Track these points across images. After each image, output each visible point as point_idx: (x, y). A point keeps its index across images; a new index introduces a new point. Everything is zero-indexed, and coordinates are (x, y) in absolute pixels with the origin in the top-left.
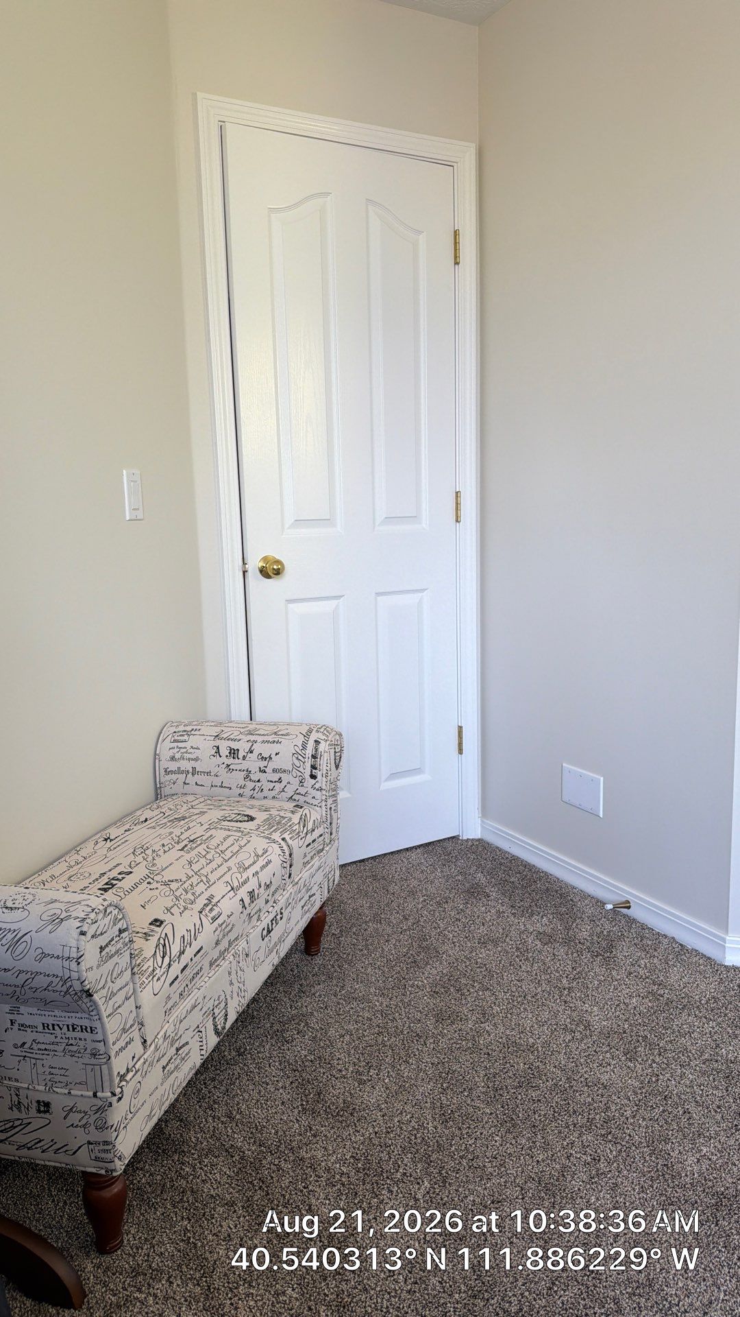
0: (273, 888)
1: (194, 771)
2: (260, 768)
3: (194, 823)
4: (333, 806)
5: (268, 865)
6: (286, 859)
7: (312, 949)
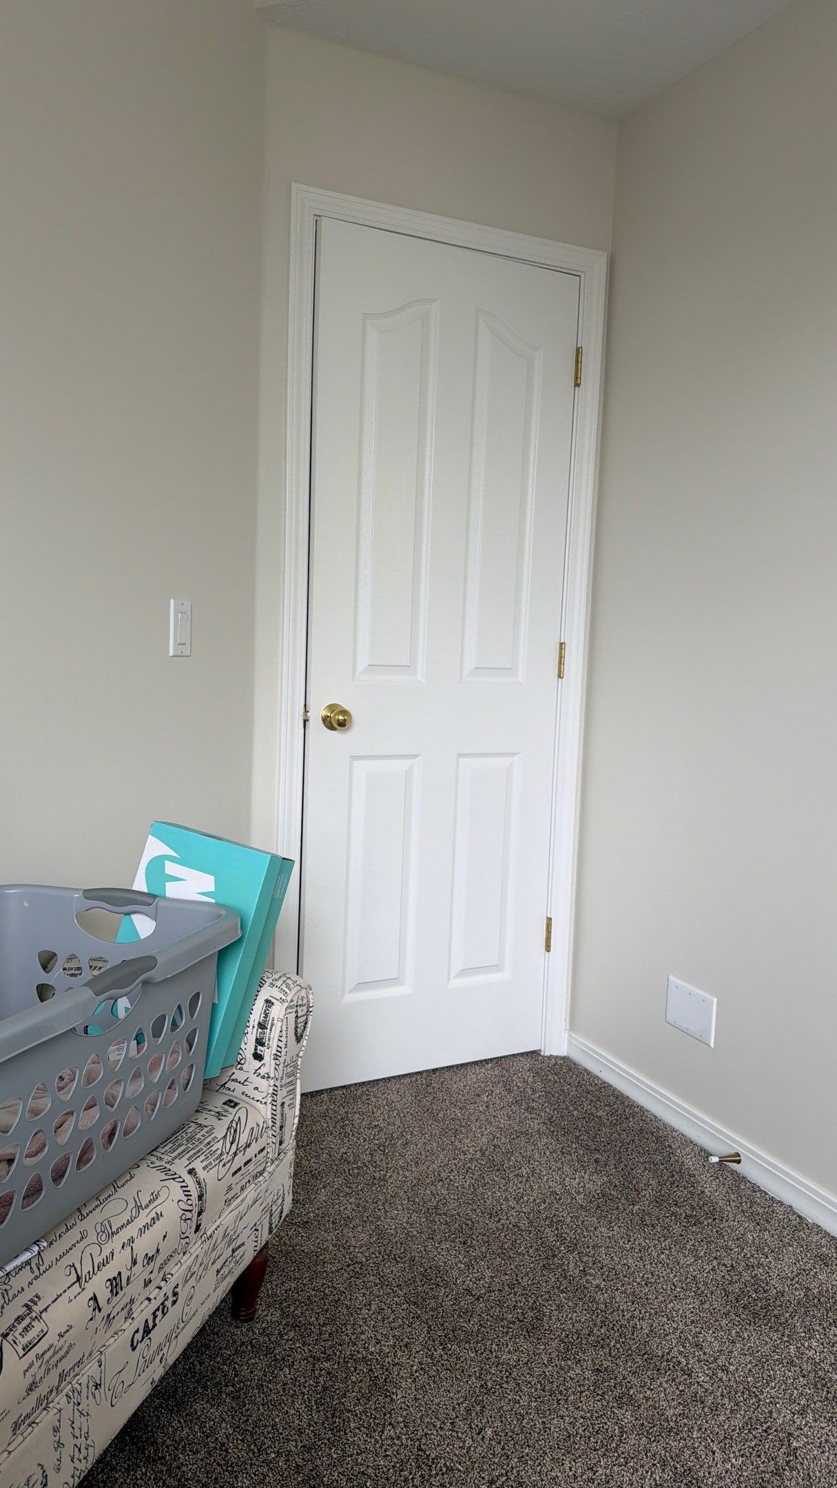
0: (160, 1260)
4: (287, 1102)
5: (154, 1223)
6: (191, 1205)
7: (243, 1311)
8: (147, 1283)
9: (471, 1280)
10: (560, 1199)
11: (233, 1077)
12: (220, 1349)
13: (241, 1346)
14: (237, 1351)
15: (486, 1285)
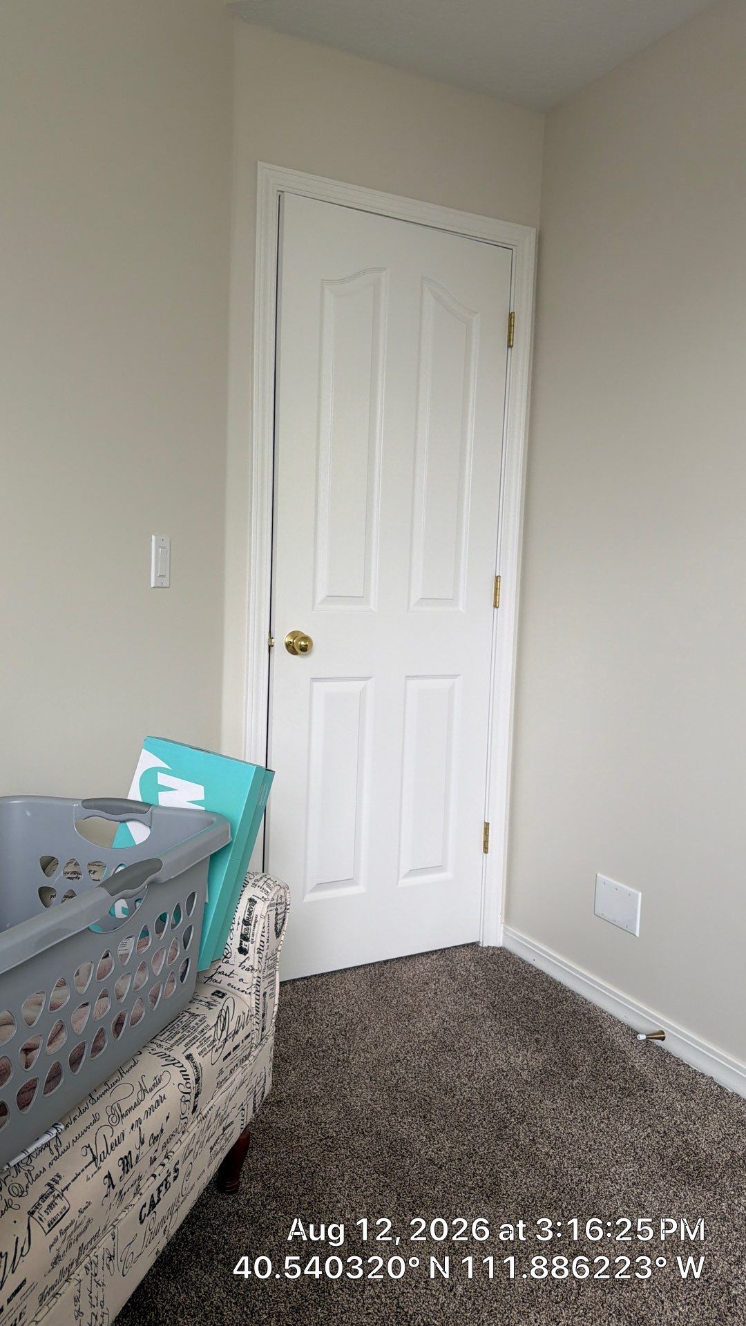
5: (158, 1105)
6: (190, 1088)
7: (229, 1185)
8: (153, 1160)
9: (433, 1151)
10: (507, 1075)
11: (219, 970)
12: (210, 1219)
13: (228, 1217)
14: (225, 1222)
15: (447, 1155)
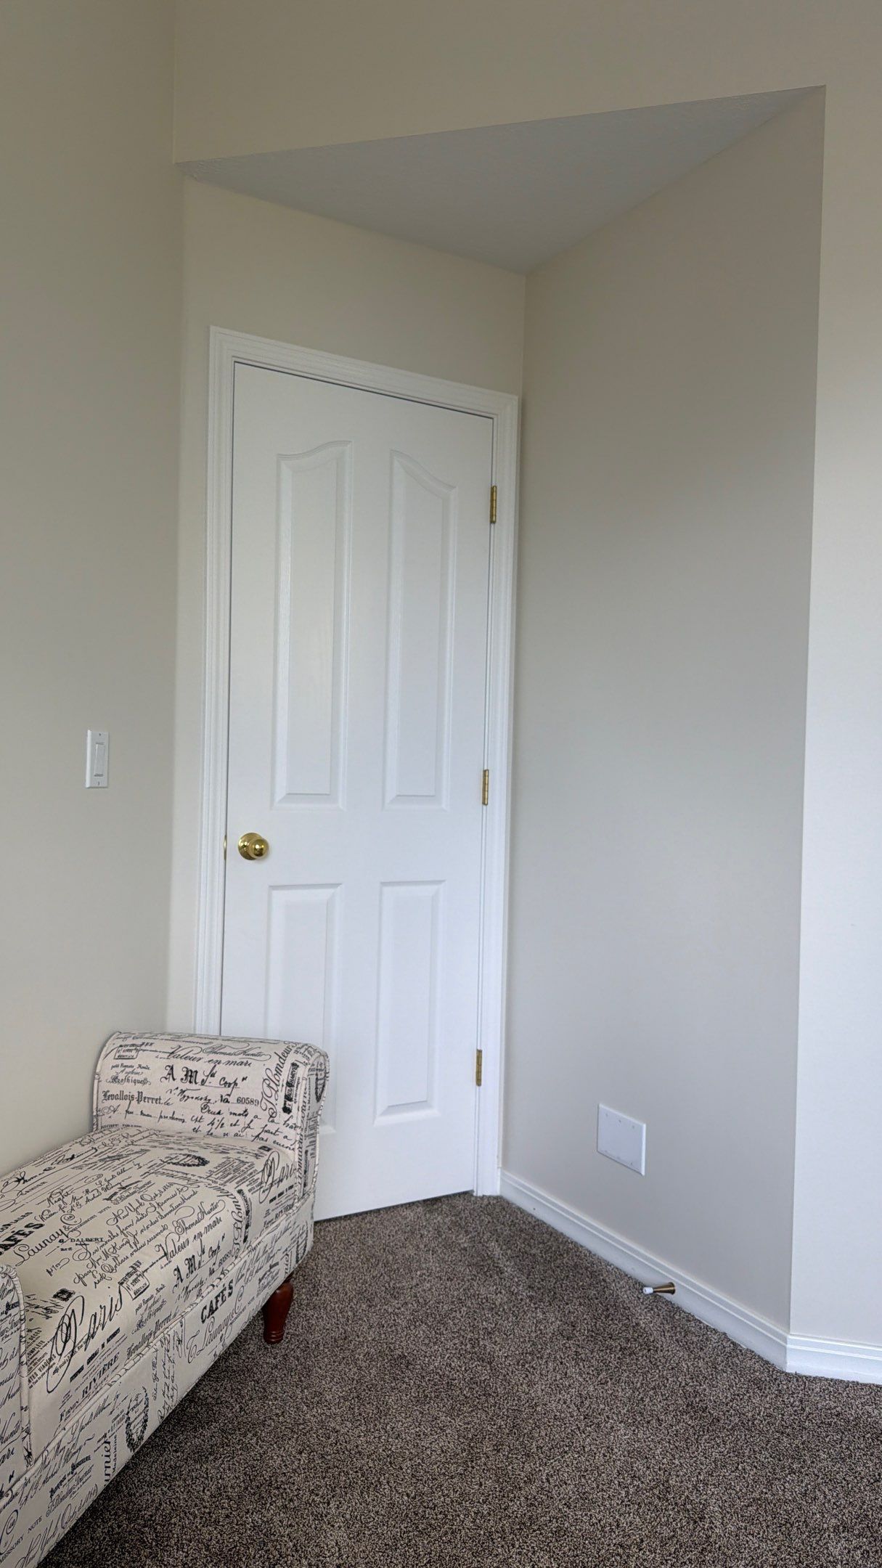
0: (220, 1255)
1: (140, 1097)
2: (222, 1097)
3: (131, 1165)
4: (310, 1149)
5: (215, 1226)
6: (241, 1217)
7: (274, 1334)
8: (212, 1272)
